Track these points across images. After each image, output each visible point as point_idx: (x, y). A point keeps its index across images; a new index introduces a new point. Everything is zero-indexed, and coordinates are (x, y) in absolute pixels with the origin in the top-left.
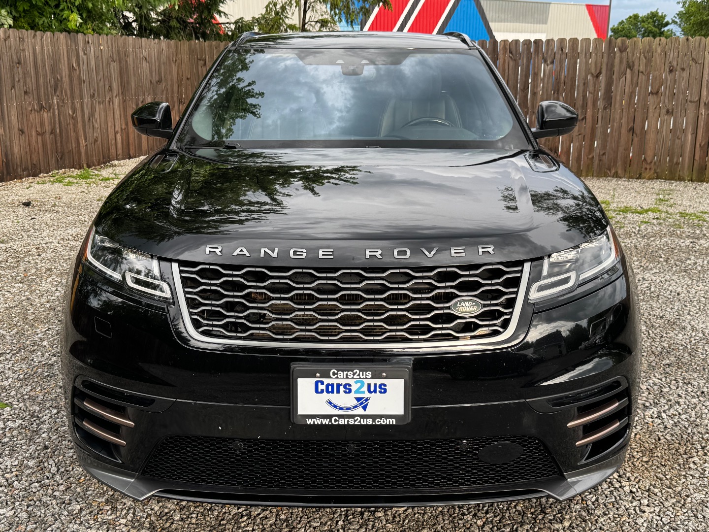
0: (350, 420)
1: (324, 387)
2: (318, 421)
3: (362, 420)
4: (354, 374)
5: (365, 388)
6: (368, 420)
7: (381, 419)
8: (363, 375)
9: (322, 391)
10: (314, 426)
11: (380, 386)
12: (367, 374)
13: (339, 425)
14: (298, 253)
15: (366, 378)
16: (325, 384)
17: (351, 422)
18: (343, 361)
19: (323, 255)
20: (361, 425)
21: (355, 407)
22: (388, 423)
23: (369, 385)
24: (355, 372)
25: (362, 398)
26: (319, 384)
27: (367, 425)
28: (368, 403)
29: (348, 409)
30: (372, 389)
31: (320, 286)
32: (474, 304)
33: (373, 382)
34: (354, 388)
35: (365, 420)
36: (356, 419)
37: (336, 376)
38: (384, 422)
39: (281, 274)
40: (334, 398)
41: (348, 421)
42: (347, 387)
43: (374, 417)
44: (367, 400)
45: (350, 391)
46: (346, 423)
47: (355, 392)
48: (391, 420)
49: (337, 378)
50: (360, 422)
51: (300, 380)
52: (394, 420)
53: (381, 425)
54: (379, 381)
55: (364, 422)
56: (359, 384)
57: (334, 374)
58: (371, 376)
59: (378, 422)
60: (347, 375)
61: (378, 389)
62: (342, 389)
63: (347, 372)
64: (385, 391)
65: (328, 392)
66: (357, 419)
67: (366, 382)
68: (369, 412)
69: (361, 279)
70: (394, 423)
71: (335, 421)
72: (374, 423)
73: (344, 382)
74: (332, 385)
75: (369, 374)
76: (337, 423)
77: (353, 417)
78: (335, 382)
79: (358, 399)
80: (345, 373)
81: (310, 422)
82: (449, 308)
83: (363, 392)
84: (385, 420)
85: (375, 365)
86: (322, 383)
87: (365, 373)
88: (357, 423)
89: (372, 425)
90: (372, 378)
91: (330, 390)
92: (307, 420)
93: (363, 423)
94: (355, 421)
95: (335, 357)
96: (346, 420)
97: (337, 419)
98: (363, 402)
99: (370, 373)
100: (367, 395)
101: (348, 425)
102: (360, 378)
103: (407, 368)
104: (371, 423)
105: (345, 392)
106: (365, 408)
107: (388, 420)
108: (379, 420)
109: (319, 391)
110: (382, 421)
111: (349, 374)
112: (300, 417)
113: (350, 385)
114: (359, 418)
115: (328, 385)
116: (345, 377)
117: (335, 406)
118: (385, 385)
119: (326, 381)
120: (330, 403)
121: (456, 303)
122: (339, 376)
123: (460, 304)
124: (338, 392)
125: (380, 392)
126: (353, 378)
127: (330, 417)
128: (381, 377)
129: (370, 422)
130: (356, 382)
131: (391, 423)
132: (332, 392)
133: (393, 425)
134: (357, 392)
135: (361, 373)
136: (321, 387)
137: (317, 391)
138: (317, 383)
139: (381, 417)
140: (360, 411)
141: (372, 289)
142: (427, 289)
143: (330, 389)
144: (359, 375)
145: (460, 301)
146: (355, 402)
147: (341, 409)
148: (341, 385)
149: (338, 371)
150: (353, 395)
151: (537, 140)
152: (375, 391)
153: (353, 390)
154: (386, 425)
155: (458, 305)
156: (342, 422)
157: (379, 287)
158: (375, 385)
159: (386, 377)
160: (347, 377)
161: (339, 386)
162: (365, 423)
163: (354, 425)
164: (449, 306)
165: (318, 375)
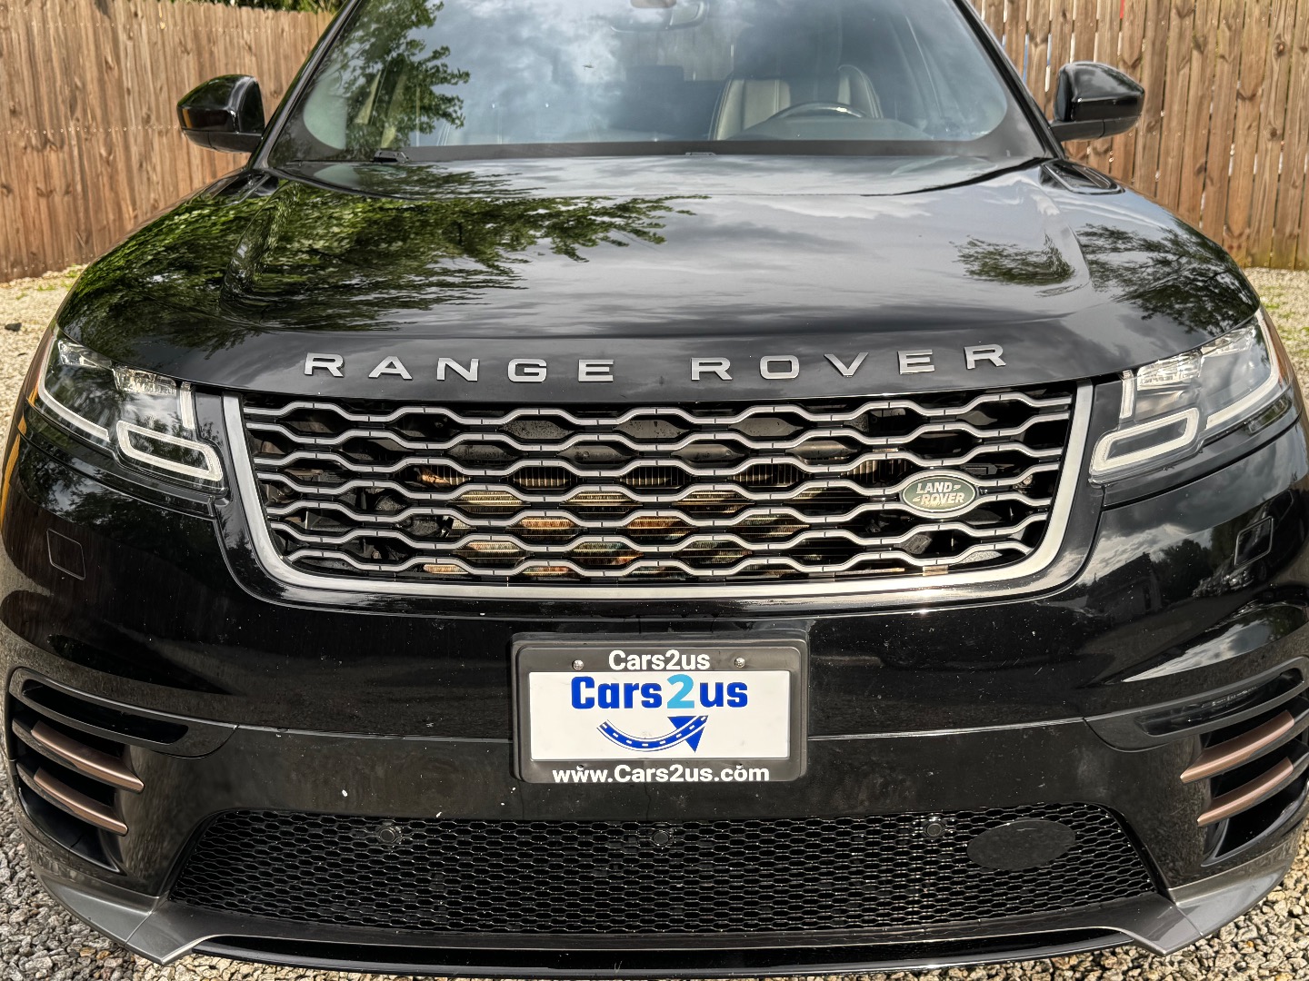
0: (658, 772)
1: (593, 693)
2: (580, 776)
3: (688, 771)
4: (667, 661)
5: (695, 695)
6: (702, 772)
7: (734, 769)
8: (689, 663)
9: (590, 703)
10: (571, 787)
11: (732, 688)
12: (699, 659)
13: (631, 784)
14: (527, 370)
15: (697, 669)
16: (597, 685)
17: (662, 776)
18: (640, 628)
19: (588, 373)
20: (686, 784)
21: (671, 740)
22: (751, 779)
23: (704, 688)
24: (668, 655)
25: (688, 719)
26: (583, 684)
27: (700, 784)
28: (701, 732)
29: (654, 745)
30: (712, 696)
31: (582, 450)
32: (957, 487)
33: (712, 679)
34: (667, 693)
35: (696, 771)
36: (672, 768)
37: (623, 665)
38: (741, 775)
39: (487, 422)
40: (618, 717)
41: (654, 775)
42: (651, 691)
43: (716, 765)
44: (699, 722)
45: (658, 702)
46: (649, 780)
47: (672, 704)
48: (758, 772)
49: (626, 670)
50: (683, 775)
51: (533, 676)
52: (766, 771)
53: (734, 783)
54: (728, 678)
55: (692, 776)
56: (679, 686)
57: (618, 660)
58: (708, 665)
59: (727, 775)
60: (650, 663)
61: (726, 697)
62: (637, 696)
63: (649, 657)
64: (744, 701)
65: (603, 704)
66: (676, 770)
67: (698, 679)
68: (703, 751)
69: (682, 431)
70: (767, 779)
71: (623, 773)
72: (717, 779)
73: (643, 679)
74: (615, 688)
75: (704, 659)
76: (627, 779)
77: (665, 763)
78: (622, 679)
79: (678, 721)
80: (645, 658)
81: (560, 777)
82: (896, 498)
83: (691, 704)
84: (744, 772)
85: (718, 638)
86: (590, 683)
87: (693, 657)
88: (674, 779)
89: (712, 783)
90: (712, 669)
91: (609, 700)
92: (554, 772)
93: (689, 779)
94: (671, 774)
95: (622, 620)
96: (650, 772)
97: (628, 769)
98: (689, 729)
99: (707, 657)
100: (699, 710)
101: (655, 784)
102: (682, 670)
103: (796, 645)
104: (710, 778)
105: (646, 704)
106: (694, 742)
107: (751, 771)
108: (731, 772)
109: (583, 701)
110: (737, 772)
111: (654, 660)
112: (535, 766)
113: (657, 687)
114: (680, 768)
115: (603, 688)
116: (644, 667)
117: (622, 739)
118: (743, 687)
119: (600, 678)
120: (610, 731)
121: (914, 486)
122: (630, 667)
123: (923, 488)
124: (629, 704)
125: (732, 704)
126: (664, 670)
127: (609, 765)
128: (734, 667)
129: (706, 775)
130: (672, 681)
131: (759, 779)
132: (615, 704)
133: (763, 783)
134: (674, 703)
135: (684, 657)
136: (586, 693)
137: (576, 703)
138: (576, 683)
139: (733, 763)
140: (682, 750)
141: (708, 455)
142: (841, 453)
143: (611, 697)
144: (679, 663)
145: (924, 482)
146: (671, 729)
147: (637, 744)
148: (636, 687)
149: (628, 654)
150: (664, 712)
151: (1063, 143)
152: (719, 702)
153: (665, 701)
154: (746, 783)
155: (919, 491)
156: (640, 776)
157: (724, 450)
158: (719, 687)
159: (746, 668)
160: (650, 669)
161: (630, 689)
162: (696, 779)
163: (668, 784)
164: (897, 495)
165: (579, 663)
